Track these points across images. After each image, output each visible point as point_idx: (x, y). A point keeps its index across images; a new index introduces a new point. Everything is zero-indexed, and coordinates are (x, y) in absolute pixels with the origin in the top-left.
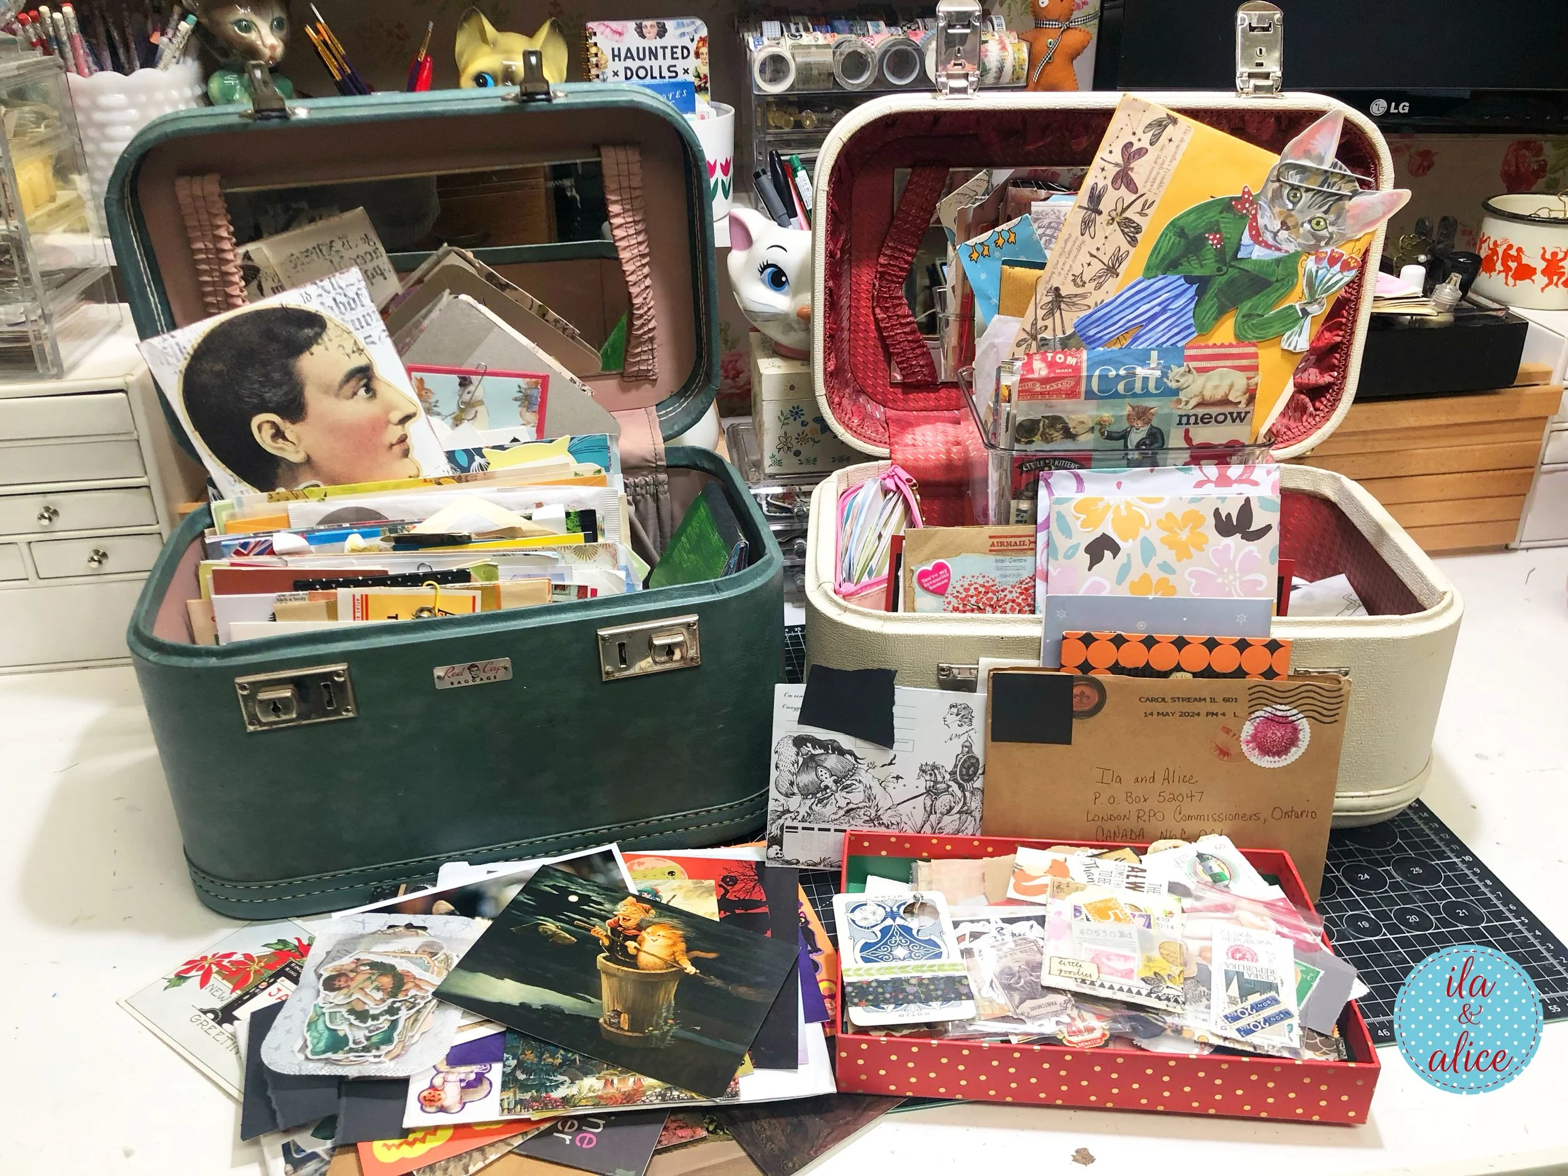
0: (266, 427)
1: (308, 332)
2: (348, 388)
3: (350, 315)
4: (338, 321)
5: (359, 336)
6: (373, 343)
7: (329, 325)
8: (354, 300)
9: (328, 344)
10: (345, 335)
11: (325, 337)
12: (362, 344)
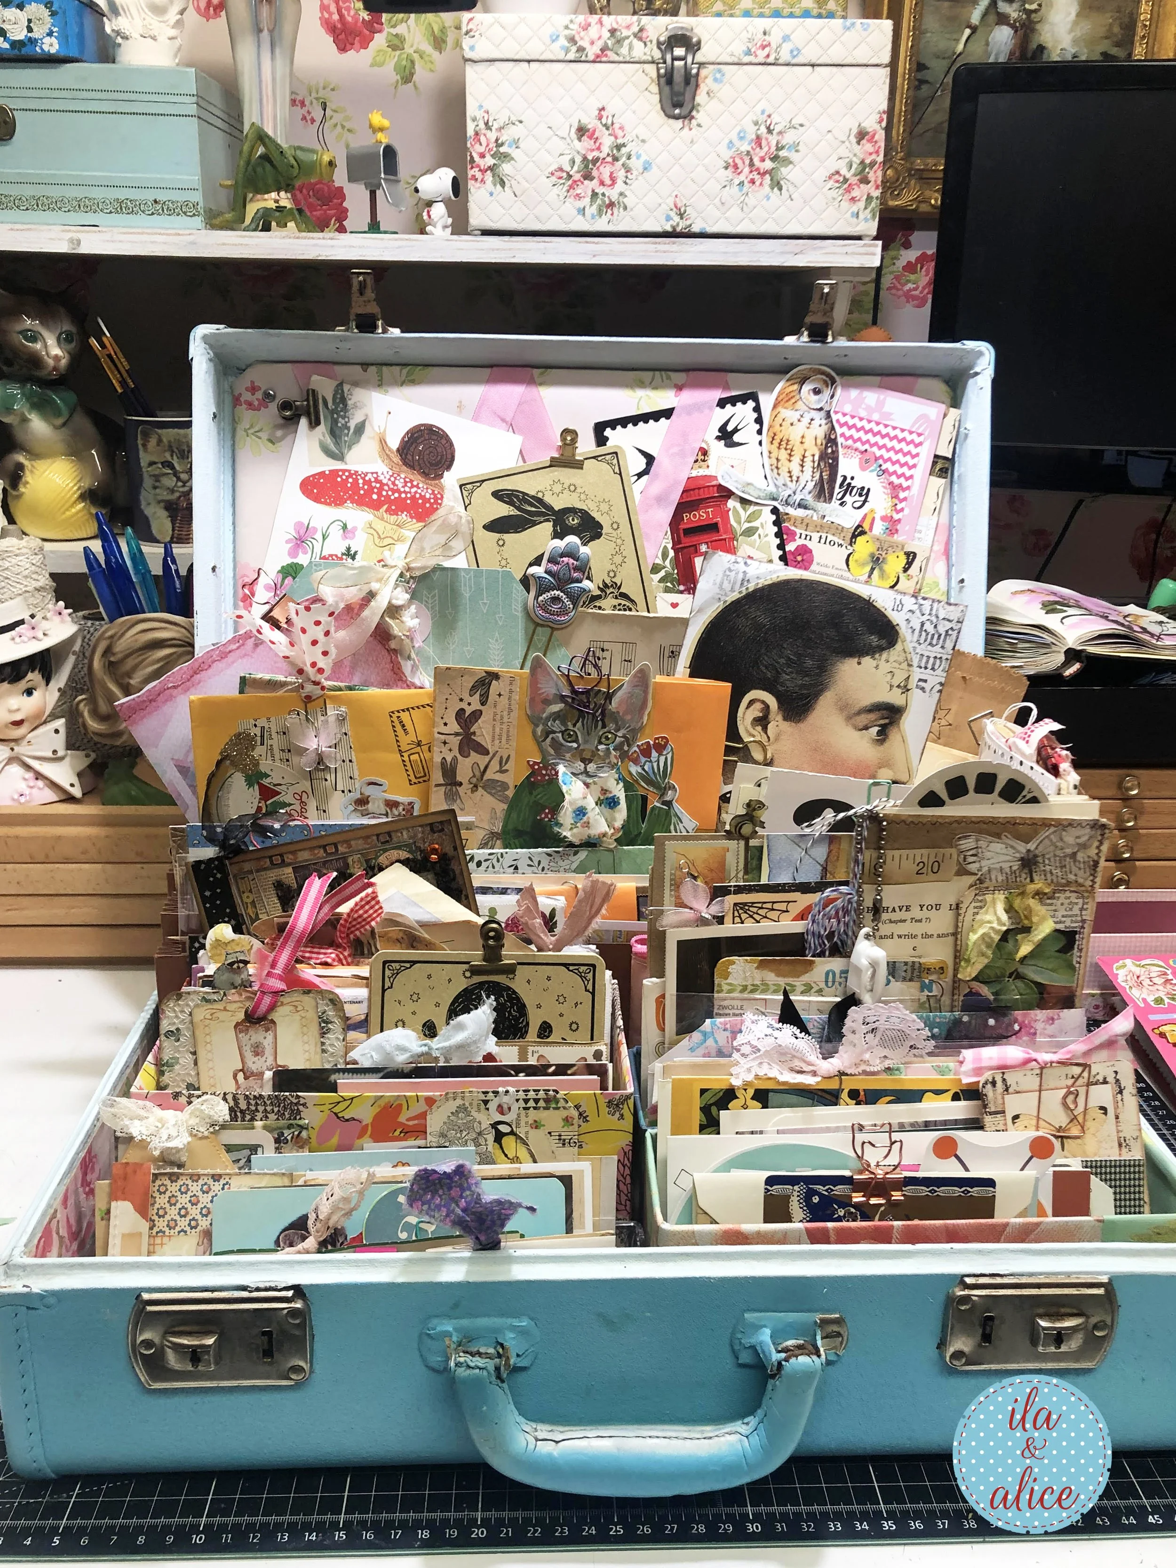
0: (758, 706)
1: (874, 640)
2: (864, 719)
3: (924, 649)
4: (910, 646)
5: (917, 674)
6: (923, 689)
7: (899, 646)
8: (940, 636)
9: (882, 663)
10: (904, 666)
11: (885, 655)
12: (913, 683)
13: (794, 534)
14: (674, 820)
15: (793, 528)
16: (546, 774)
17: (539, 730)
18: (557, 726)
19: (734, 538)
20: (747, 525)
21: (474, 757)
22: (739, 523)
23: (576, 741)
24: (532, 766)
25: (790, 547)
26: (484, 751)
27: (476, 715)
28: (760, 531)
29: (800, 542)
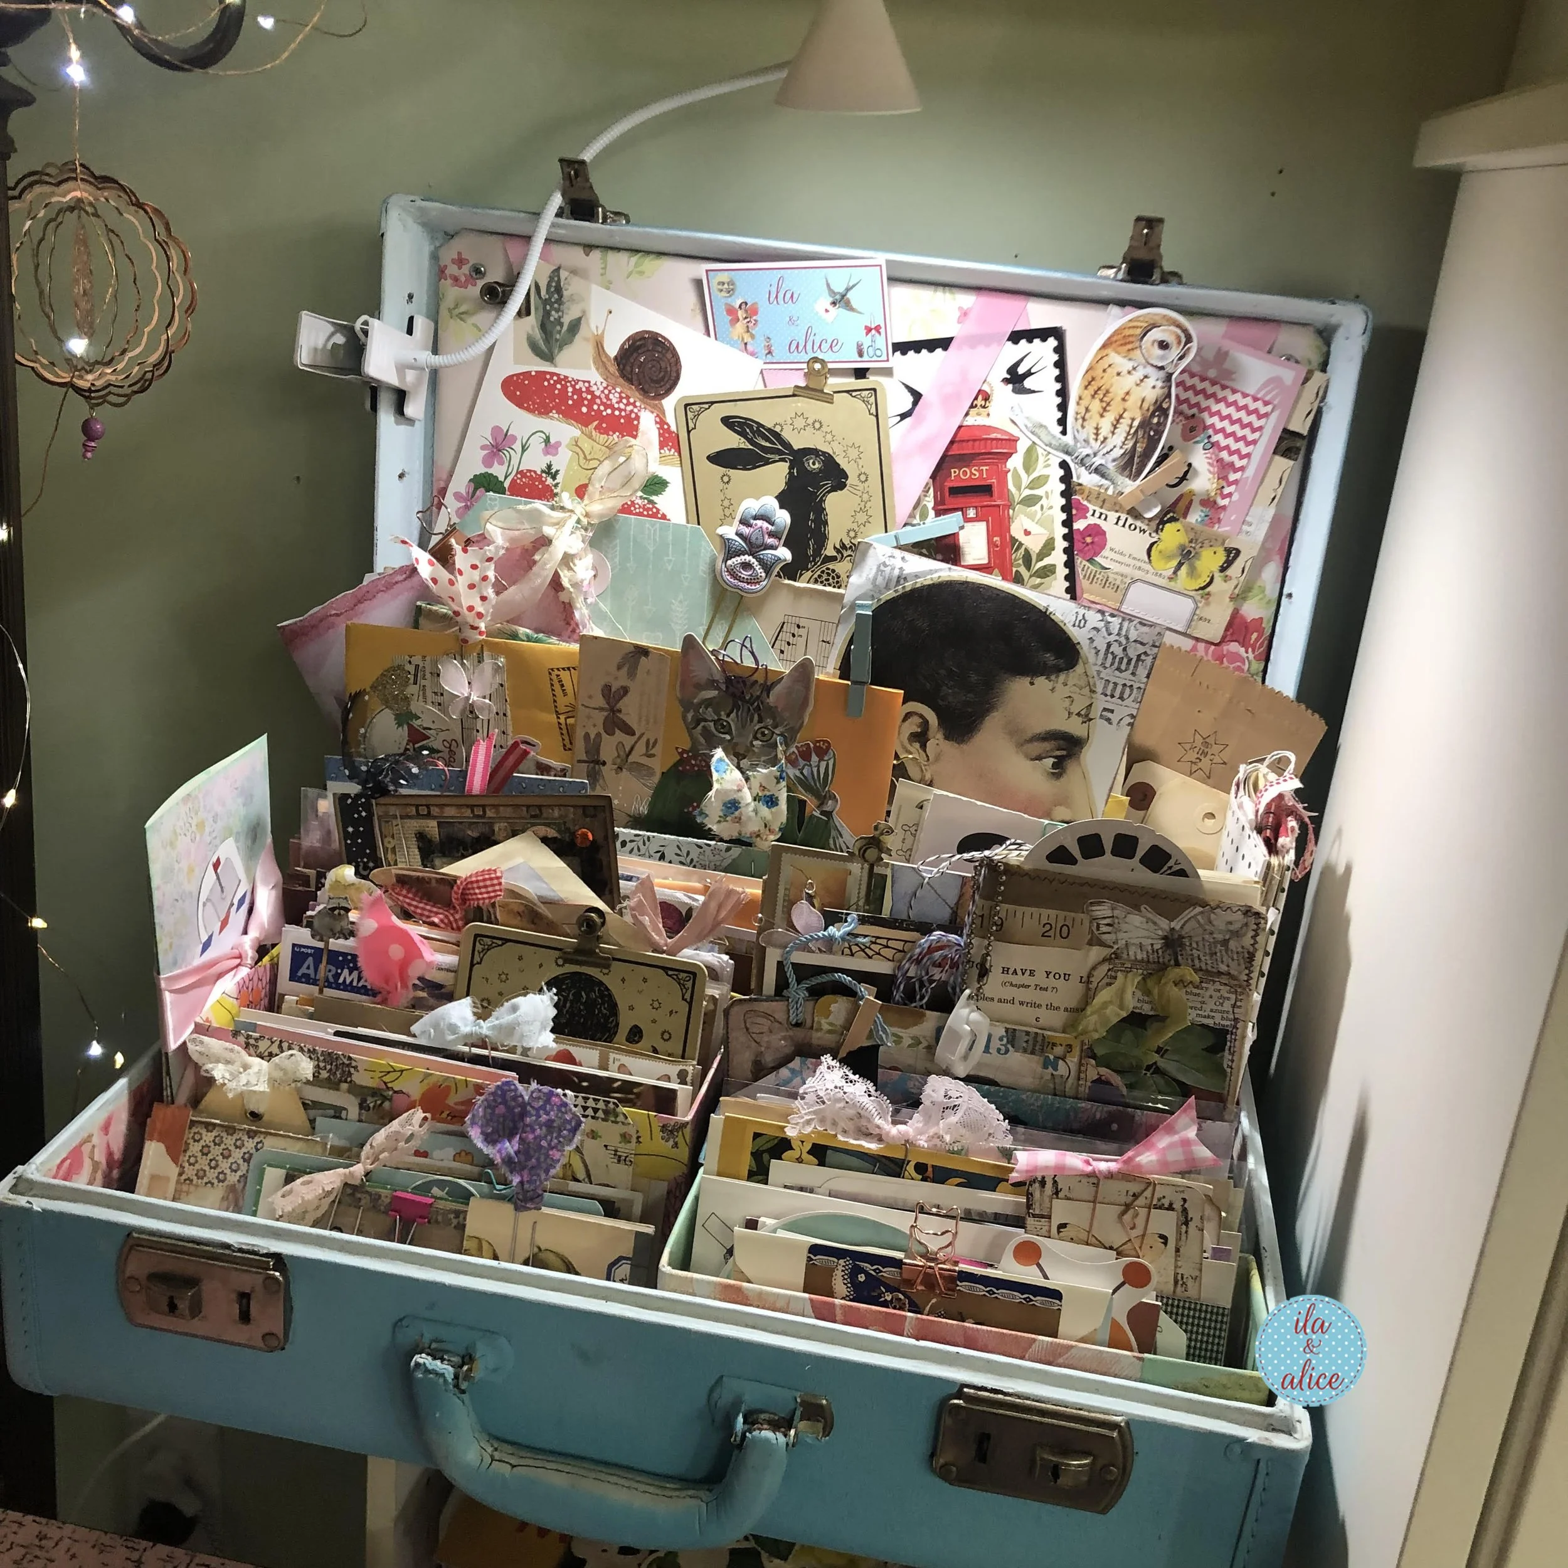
0: (915, 720)
1: (1049, 658)
2: (1038, 747)
3: (1108, 674)
4: (1093, 670)
5: (1101, 702)
6: (1109, 720)
7: (1079, 669)
8: (1130, 660)
9: (1059, 686)
10: (1086, 691)
11: (1062, 677)
12: (1096, 712)
13: (1087, 510)
14: (833, 833)
15: (1085, 503)
16: (696, 765)
17: (690, 716)
18: (710, 713)
19: (1010, 506)
20: (1028, 492)
21: (619, 735)
22: (1019, 488)
23: (729, 732)
24: (681, 754)
25: (1079, 525)
26: (630, 732)
27: (625, 691)
28: (1044, 501)
29: (1091, 520)
